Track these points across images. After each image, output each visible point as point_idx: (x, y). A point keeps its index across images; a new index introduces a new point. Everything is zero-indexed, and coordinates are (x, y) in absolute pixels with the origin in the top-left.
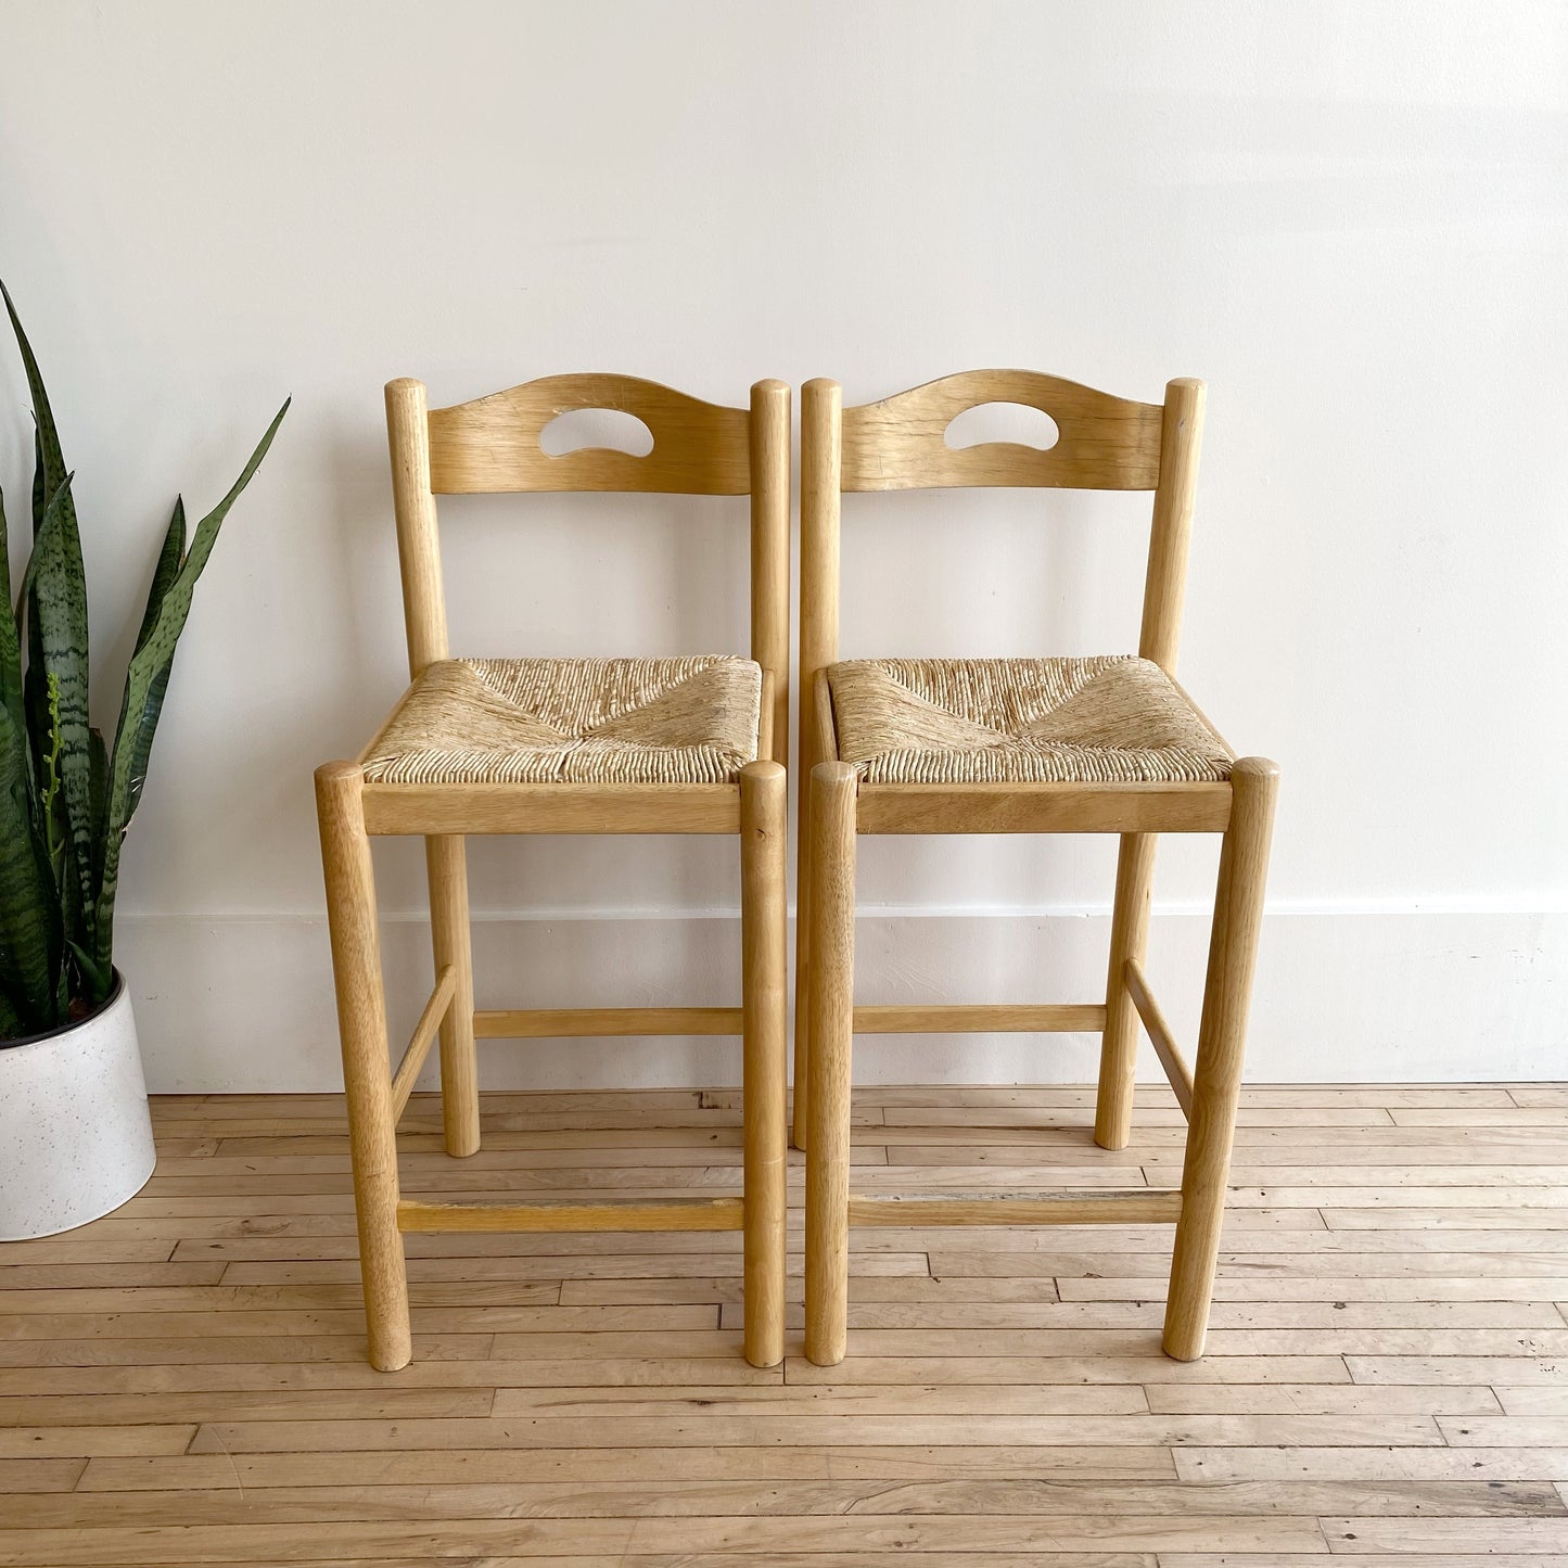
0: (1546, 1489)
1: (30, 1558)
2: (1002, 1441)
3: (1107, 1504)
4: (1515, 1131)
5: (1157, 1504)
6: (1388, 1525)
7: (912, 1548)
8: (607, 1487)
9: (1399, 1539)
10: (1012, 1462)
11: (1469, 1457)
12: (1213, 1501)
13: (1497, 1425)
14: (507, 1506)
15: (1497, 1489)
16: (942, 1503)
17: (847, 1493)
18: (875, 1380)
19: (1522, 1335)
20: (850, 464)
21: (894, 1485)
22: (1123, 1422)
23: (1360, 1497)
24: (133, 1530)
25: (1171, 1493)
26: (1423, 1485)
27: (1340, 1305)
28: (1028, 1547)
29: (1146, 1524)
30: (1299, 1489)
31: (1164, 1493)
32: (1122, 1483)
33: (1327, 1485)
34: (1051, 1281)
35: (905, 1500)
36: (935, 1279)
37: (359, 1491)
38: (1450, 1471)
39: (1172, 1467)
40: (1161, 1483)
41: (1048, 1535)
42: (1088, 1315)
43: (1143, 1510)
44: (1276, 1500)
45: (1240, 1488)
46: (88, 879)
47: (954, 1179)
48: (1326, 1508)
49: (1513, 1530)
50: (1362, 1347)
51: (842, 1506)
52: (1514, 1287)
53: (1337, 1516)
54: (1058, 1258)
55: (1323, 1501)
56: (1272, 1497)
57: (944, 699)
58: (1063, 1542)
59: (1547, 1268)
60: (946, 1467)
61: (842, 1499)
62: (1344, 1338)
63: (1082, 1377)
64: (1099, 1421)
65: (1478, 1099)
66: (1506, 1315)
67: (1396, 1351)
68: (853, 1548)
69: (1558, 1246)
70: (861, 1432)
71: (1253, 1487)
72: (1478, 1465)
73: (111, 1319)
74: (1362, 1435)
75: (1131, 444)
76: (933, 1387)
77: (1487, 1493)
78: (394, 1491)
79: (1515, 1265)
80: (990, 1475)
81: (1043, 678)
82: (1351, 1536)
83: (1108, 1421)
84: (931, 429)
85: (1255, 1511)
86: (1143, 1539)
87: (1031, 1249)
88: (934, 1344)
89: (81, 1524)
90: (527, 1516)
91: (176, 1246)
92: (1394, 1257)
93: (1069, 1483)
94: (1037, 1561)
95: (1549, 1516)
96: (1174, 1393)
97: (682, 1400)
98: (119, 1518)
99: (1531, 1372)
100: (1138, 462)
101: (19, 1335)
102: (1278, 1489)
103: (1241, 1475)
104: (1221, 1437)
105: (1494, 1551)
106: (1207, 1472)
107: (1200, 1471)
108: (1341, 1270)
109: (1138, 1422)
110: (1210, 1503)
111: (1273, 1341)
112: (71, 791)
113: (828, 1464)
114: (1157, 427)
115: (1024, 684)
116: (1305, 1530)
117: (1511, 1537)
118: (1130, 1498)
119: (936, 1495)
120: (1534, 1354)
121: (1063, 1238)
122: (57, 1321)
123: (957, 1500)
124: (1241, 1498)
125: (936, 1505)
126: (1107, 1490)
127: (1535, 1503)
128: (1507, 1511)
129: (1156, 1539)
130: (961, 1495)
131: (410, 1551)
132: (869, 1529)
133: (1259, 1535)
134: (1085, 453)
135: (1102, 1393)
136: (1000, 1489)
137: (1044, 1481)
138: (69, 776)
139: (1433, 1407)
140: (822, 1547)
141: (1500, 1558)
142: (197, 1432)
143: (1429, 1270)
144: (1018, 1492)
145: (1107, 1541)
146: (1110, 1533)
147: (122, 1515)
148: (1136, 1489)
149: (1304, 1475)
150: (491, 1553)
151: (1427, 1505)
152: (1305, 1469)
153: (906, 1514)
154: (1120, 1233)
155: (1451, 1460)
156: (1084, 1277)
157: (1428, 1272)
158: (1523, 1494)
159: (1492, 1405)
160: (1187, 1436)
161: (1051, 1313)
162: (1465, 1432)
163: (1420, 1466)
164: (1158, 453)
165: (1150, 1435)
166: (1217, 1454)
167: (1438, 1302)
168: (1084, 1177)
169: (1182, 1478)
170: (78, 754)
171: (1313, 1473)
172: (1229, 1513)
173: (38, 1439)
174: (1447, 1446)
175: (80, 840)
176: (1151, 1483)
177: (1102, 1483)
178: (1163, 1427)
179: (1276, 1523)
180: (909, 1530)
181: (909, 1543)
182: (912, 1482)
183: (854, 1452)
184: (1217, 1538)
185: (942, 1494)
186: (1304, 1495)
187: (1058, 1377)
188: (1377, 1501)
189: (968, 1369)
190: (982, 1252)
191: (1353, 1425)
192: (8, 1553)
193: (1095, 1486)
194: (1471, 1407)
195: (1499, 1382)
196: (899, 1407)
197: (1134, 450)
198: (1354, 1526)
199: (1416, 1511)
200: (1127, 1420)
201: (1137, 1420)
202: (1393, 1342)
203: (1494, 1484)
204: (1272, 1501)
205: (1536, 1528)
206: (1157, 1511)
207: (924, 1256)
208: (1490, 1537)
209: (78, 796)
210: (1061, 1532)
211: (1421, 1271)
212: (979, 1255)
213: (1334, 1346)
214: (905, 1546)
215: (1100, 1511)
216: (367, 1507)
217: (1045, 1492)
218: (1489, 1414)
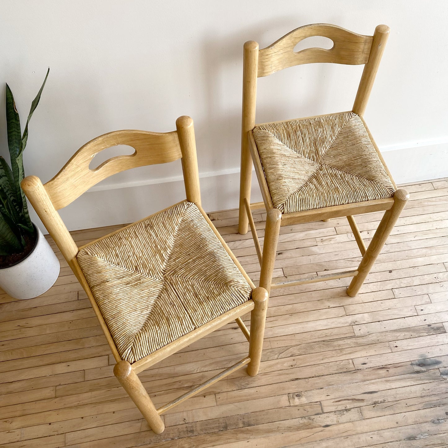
0: (440, 325)
1: (83, 403)
2: (312, 330)
3: (339, 346)
4: (434, 199)
5: (351, 344)
6: (405, 342)
7: (295, 367)
8: (218, 359)
9: (408, 346)
10: (315, 336)
11: (423, 317)
12: (364, 341)
13: (429, 306)
14: (195, 369)
15: (429, 327)
16: (300, 352)
17: (277, 352)
18: (277, 314)
19: (435, 275)
20: (261, 69)
21: (287, 348)
22: (340, 319)
23: (398, 334)
24: (104, 391)
25: (354, 340)
26: (412, 328)
27: (390, 272)
28: (322, 362)
29: (349, 350)
30: (384, 334)
31: (352, 340)
32: (342, 339)
33: (391, 332)
34: (316, 273)
35: (291, 352)
36: (286, 277)
37: (157, 370)
38: (419, 323)
39: (353, 332)
40: (351, 337)
41: (326, 358)
42: (327, 284)
43: (348, 346)
44: (379, 339)
45: (370, 336)
46: (18, 208)
47: (285, 239)
48: (390, 339)
49: (433, 339)
50: (397, 286)
51: (276, 356)
52: (434, 259)
53: (393, 341)
54: (317, 264)
55: (390, 337)
56: (378, 338)
57: (294, 146)
58: (330, 359)
59: (441, 251)
60: (299, 340)
61: (276, 354)
62: (392, 283)
63: (328, 306)
64: (334, 320)
65: (424, 188)
66: (431, 269)
67: (404, 286)
68: (282, 369)
69: (445, 242)
70: (276, 332)
71: (373, 335)
72: (425, 320)
73: (70, 323)
74: (398, 315)
75: (360, 51)
76: (291, 314)
77: (427, 328)
78: (166, 369)
79: (434, 251)
80: (310, 341)
81: (325, 132)
82: (396, 347)
83: (336, 319)
84: (289, 49)
85: (374, 342)
86: (349, 355)
87: (309, 263)
88: (290, 300)
89: (91, 390)
90: (201, 371)
91: (78, 294)
92: (403, 252)
93: (329, 341)
94: (325, 366)
95: (441, 333)
96: (351, 308)
97: (230, 328)
98: (100, 387)
99: (437, 287)
100: (361, 56)
101: (48, 332)
102: (379, 335)
103: (371, 332)
104: (364, 320)
105: (429, 346)
106: (362, 332)
107: (360, 332)
108: (390, 259)
109: (343, 319)
110: (363, 342)
111: (375, 287)
112: (5, 188)
113: (270, 344)
114: (370, 45)
115: (319, 136)
116: (386, 346)
117: (433, 341)
118: (345, 343)
119: (298, 349)
120: (438, 281)
121: (317, 257)
122: (56, 326)
123: (303, 350)
124: (370, 339)
125: (298, 352)
126: (339, 341)
127: (439, 330)
128: (431, 333)
129: (352, 355)
130: (304, 349)
131: (176, 386)
132: (284, 363)
133: (375, 350)
134: (343, 53)
135: (333, 310)
136: (313, 345)
137: (323, 341)
138: (3, 184)
139: (414, 304)
140: (274, 370)
141: (430, 348)
142: (109, 357)
143: (412, 256)
144: (318, 345)
145: (340, 357)
146: (341, 354)
147: (100, 386)
148: (346, 340)
149: (385, 330)
150: (195, 384)
151: (414, 334)
152: (385, 328)
153: (292, 357)
154: (332, 253)
155: (419, 319)
156: (324, 271)
157: (412, 257)
158: (435, 327)
159: (428, 300)
160: (356, 321)
161: (317, 285)
162: (422, 310)
163: (412, 322)
164: (369, 53)
165: (347, 323)
166: (363, 326)
167: (415, 267)
168: (320, 233)
169: (356, 335)
170: (3, 177)
171: (387, 329)
172: (368, 344)
173: (68, 366)
174: (418, 315)
175: (12, 199)
176: (348, 338)
177: (337, 339)
178: (350, 319)
179: (379, 345)
180: (293, 361)
181: (294, 365)
182: (292, 346)
183: (276, 339)
184: (366, 352)
185: (300, 349)
186: (385, 336)
187: (322, 307)
188: (401, 335)
189: (299, 307)
190: (297, 265)
191: (396, 312)
192: (77, 402)
193: (336, 341)
194: (423, 302)
195: (430, 292)
196: (284, 322)
197: (361, 53)
198: (398, 343)
199: (411, 337)
200: (341, 318)
201: (343, 318)
202: (405, 282)
203: (429, 325)
204: (377, 339)
205: (439, 337)
206: (351, 346)
207: (281, 269)
208: (428, 341)
209: (7, 188)
210: (329, 356)
211: (410, 256)
212: (296, 267)
213: (389, 287)
214: (293, 366)
215: (338, 348)
216: (161, 375)
217: (324, 344)
218: (427, 303)
